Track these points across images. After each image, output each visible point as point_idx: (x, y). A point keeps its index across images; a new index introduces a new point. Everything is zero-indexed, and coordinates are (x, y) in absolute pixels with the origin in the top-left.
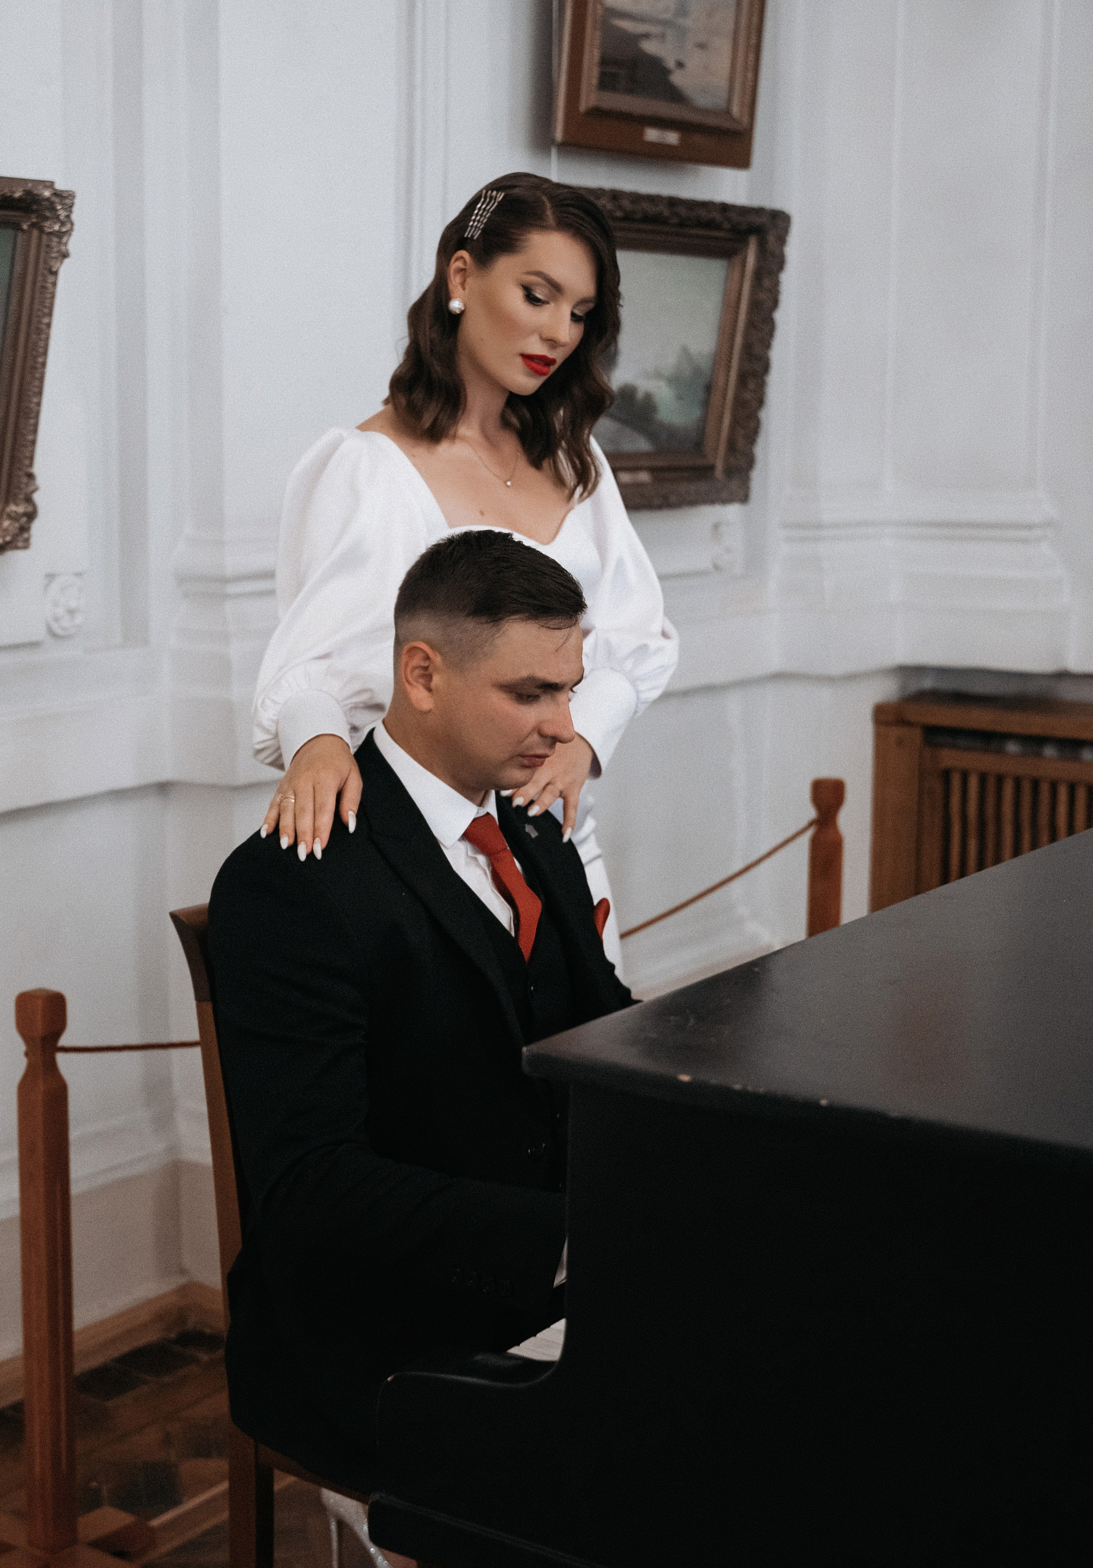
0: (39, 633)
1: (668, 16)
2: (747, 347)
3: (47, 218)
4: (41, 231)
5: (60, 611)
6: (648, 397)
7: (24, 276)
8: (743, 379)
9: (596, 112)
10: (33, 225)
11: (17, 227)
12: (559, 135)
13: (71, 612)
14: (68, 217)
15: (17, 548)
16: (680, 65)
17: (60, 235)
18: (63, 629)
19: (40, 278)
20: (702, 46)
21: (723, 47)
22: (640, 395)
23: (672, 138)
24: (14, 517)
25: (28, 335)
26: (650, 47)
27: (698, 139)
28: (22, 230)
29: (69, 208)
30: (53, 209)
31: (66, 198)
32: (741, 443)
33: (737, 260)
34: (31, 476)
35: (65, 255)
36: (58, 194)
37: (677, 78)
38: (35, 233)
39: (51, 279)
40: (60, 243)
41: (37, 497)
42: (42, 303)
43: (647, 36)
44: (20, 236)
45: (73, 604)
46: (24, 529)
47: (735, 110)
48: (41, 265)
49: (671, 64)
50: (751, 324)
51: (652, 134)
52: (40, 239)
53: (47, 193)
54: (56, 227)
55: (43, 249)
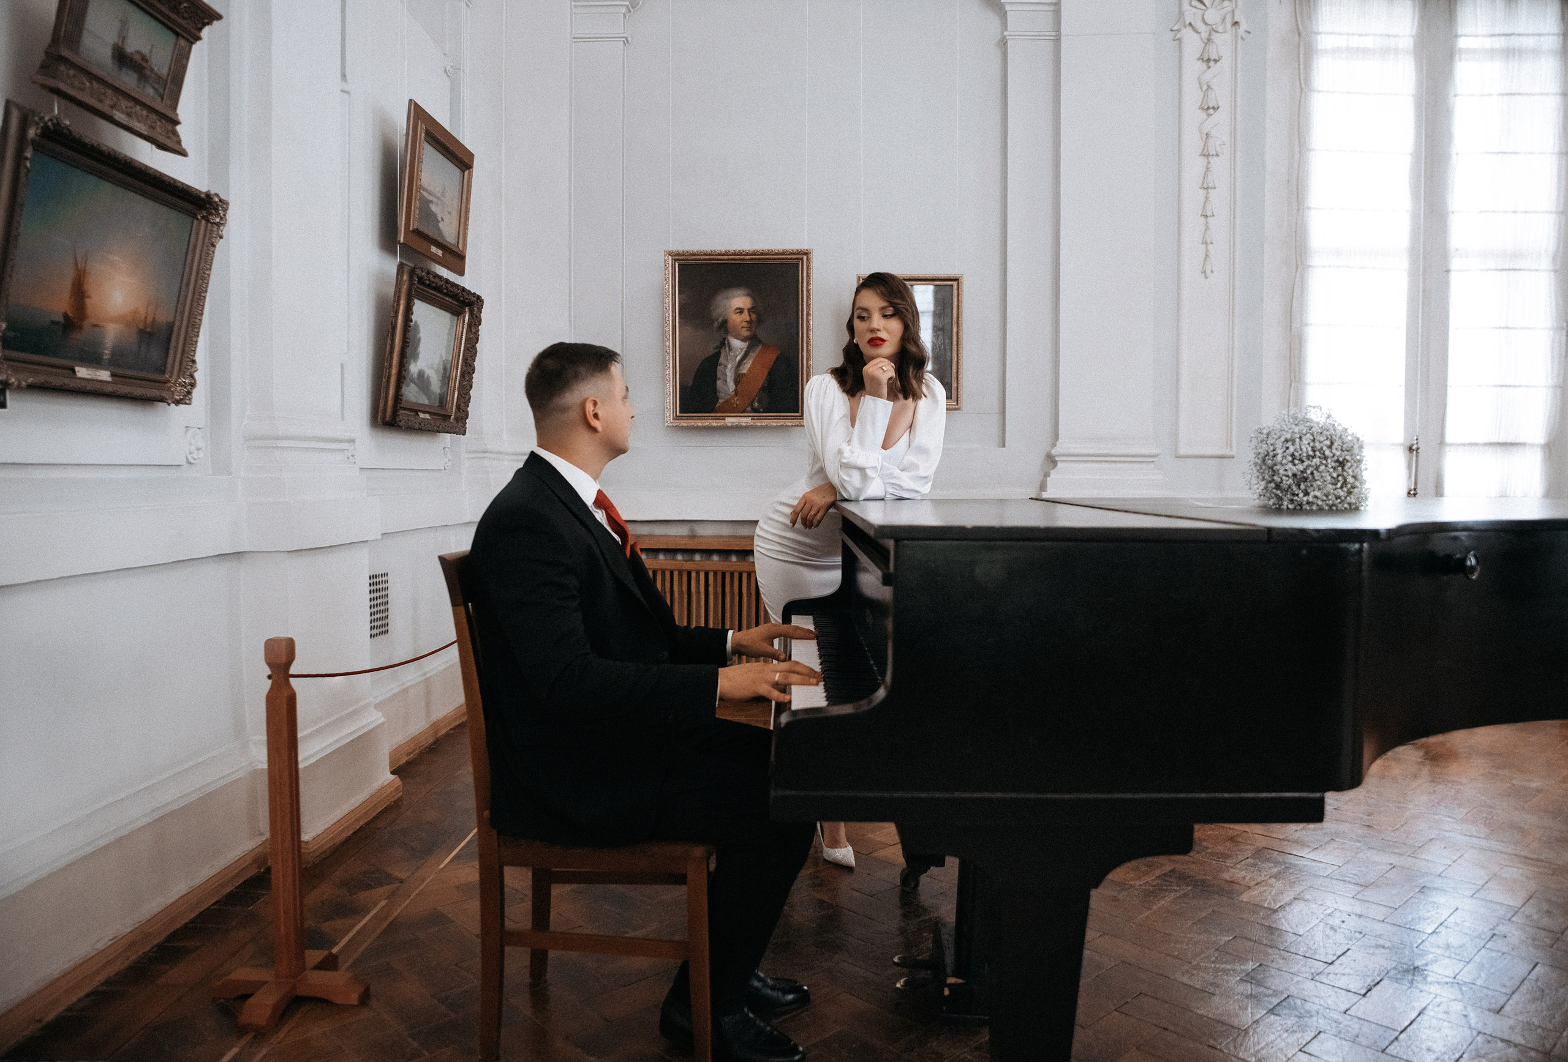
0: (183, 462)
1: (439, 195)
2: (465, 360)
3: (212, 214)
4: (208, 221)
5: (193, 448)
6: (428, 377)
7: (195, 246)
8: (463, 375)
9: (417, 232)
10: (203, 217)
11: (194, 217)
12: (402, 241)
13: (198, 449)
14: (225, 215)
15: (186, 404)
16: (442, 219)
17: (218, 225)
18: (195, 459)
19: (205, 248)
20: (449, 213)
21: (455, 214)
22: (426, 376)
23: (440, 253)
24: (184, 385)
25: (196, 281)
26: (433, 208)
27: (448, 255)
28: (197, 219)
29: (225, 210)
30: (217, 210)
31: (224, 204)
32: (462, 405)
33: (461, 317)
34: (194, 362)
35: (221, 237)
36: (221, 200)
37: (441, 225)
38: (203, 222)
39: (212, 249)
40: (218, 229)
41: (196, 375)
42: (206, 262)
43: (432, 202)
44: (195, 222)
45: (200, 444)
46: (189, 393)
47: (460, 246)
48: (207, 240)
49: (440, 219)
50: (466, 349)
51: (434, 249)
52: (207, 227)
53: (217, 199)
54: (218, 220)
55: (208, 232)
